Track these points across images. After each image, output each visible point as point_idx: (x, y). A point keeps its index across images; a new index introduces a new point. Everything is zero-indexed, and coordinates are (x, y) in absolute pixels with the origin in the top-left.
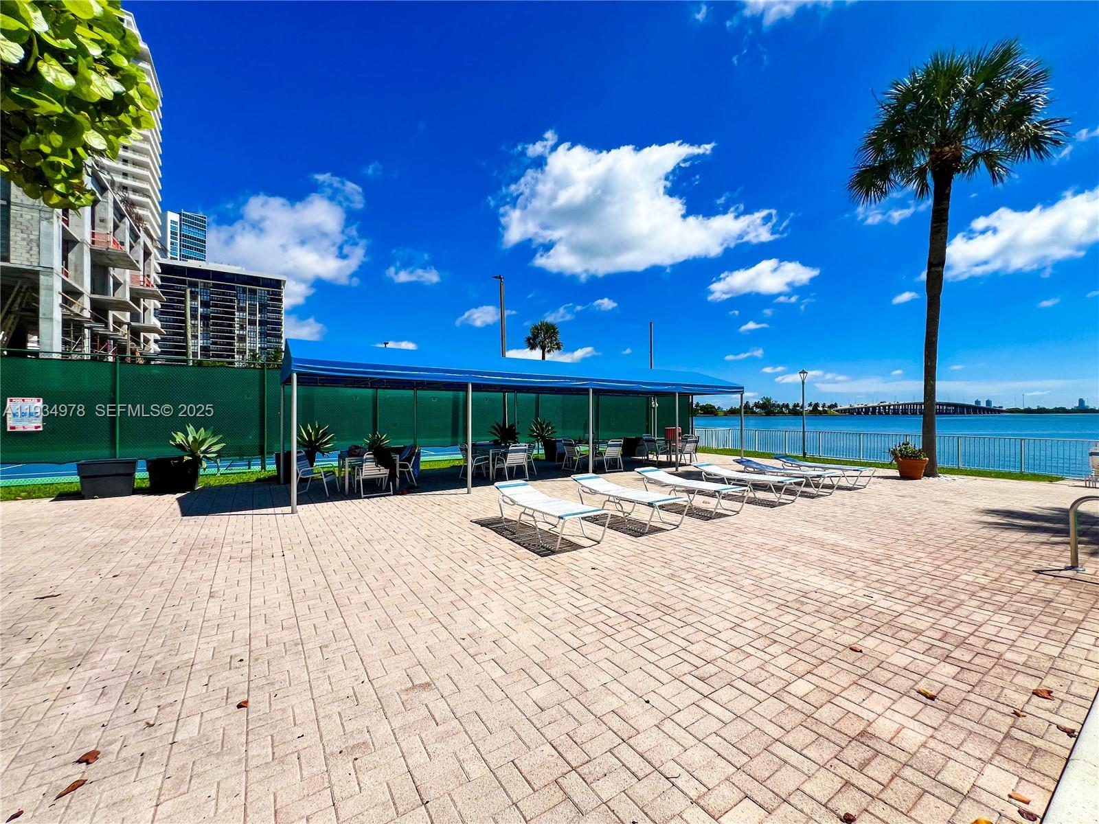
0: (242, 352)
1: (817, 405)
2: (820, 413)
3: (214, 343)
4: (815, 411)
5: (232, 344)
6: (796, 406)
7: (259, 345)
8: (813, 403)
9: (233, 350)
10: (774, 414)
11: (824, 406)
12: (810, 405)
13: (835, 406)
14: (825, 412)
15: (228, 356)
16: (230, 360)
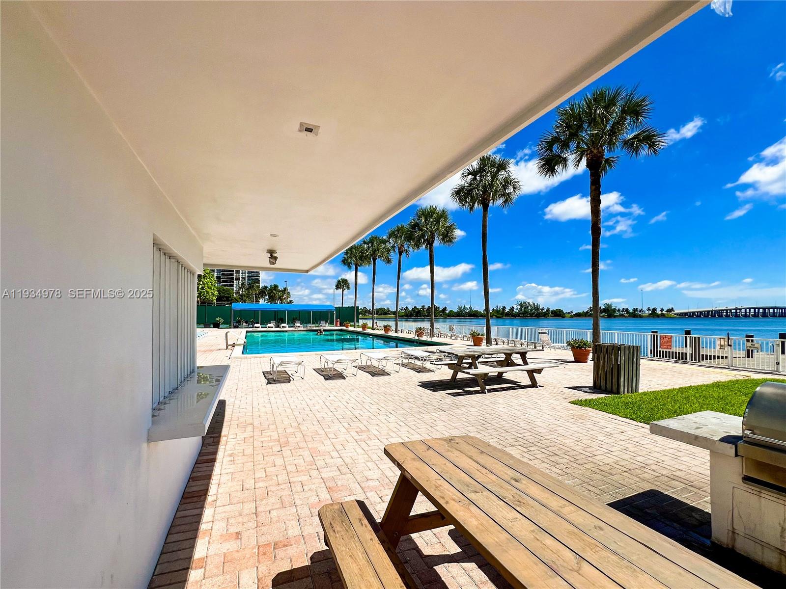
0: (238, 279)
1: (654, 310)
2: (658, 316)
3: (223, 274)
4: (654, 314)
5: (232, 275)
6: (635, 310)
7: (247, 275)
8: (652, 308)
9: (233, 278)
10: (615, 317)
11: (662, 310)
12: (649, 309)
13: (672, 310)
14: (663, 315)
15: (230, 282)
16: (231, 284)
